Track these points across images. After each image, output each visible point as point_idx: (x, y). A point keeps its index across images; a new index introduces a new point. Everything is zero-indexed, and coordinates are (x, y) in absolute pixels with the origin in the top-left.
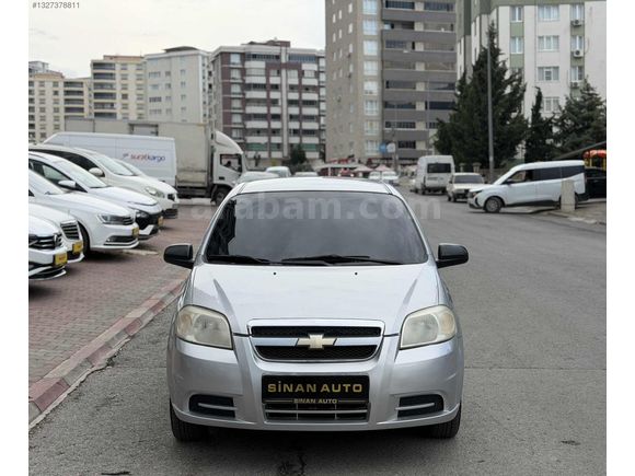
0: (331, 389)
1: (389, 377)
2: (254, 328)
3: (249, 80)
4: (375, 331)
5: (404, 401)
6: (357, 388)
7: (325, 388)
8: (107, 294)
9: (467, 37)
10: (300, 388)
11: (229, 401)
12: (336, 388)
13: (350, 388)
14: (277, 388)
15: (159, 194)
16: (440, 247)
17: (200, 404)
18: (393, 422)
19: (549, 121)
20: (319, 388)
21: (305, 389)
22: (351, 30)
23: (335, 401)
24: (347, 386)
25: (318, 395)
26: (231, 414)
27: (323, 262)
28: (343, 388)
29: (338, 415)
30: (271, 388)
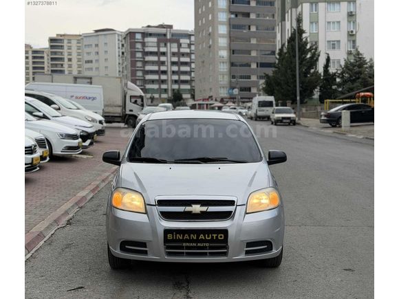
0: (205, 237)
1: (240, 230)
2: (159, 201)
3: (147, 49)
4: (231, 203)
5: (249, 244)
6: (221, 237)
7: (202, 237)
8: (64, 182)
9: (283, 22)
10: (186, 236)
11: (144, 244)
12: (208, 237)
13: (217, 237)
14: (173, 236)
15: (93, 120)
16: (269, 153)
17: (127, 247)
18: (242, 257)
19: (335, 74)
20: (198, 237)
21: (190, 237)
22: (210, 18)
23: (207, 245)
24: (215, 235)
25: (198, 241)
26: (145, 253)
27: (199, 162)
28: (213, 237)
29: (209, 253)
30: (170, 236)
